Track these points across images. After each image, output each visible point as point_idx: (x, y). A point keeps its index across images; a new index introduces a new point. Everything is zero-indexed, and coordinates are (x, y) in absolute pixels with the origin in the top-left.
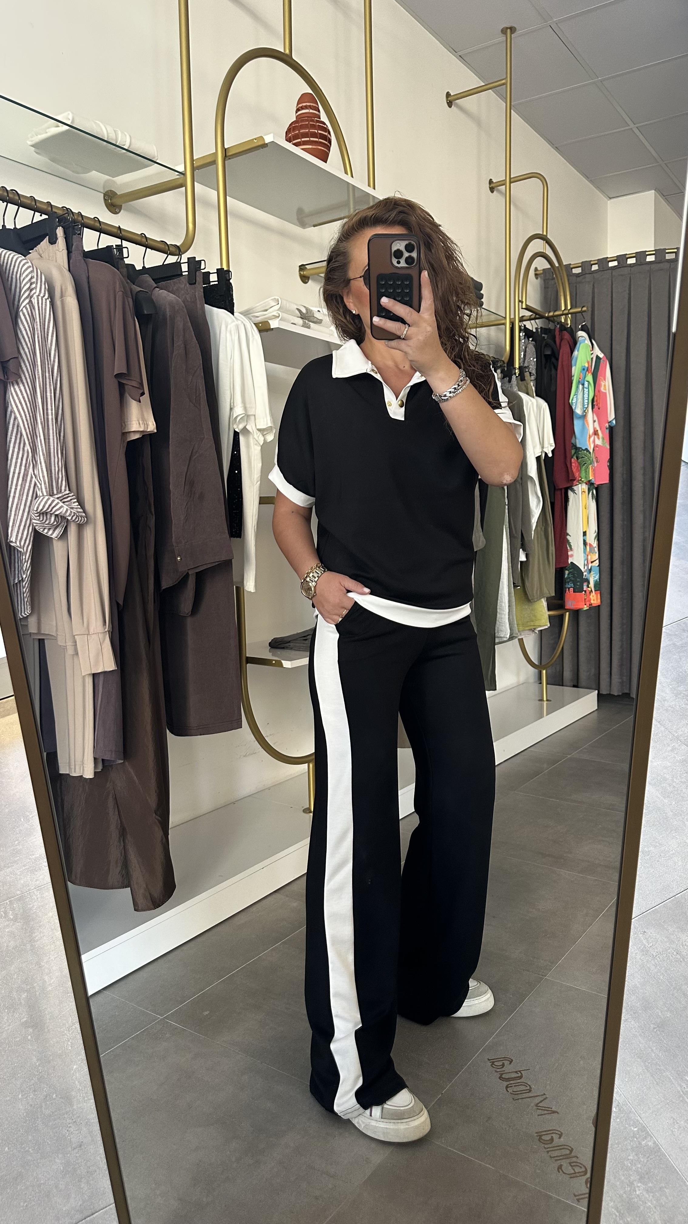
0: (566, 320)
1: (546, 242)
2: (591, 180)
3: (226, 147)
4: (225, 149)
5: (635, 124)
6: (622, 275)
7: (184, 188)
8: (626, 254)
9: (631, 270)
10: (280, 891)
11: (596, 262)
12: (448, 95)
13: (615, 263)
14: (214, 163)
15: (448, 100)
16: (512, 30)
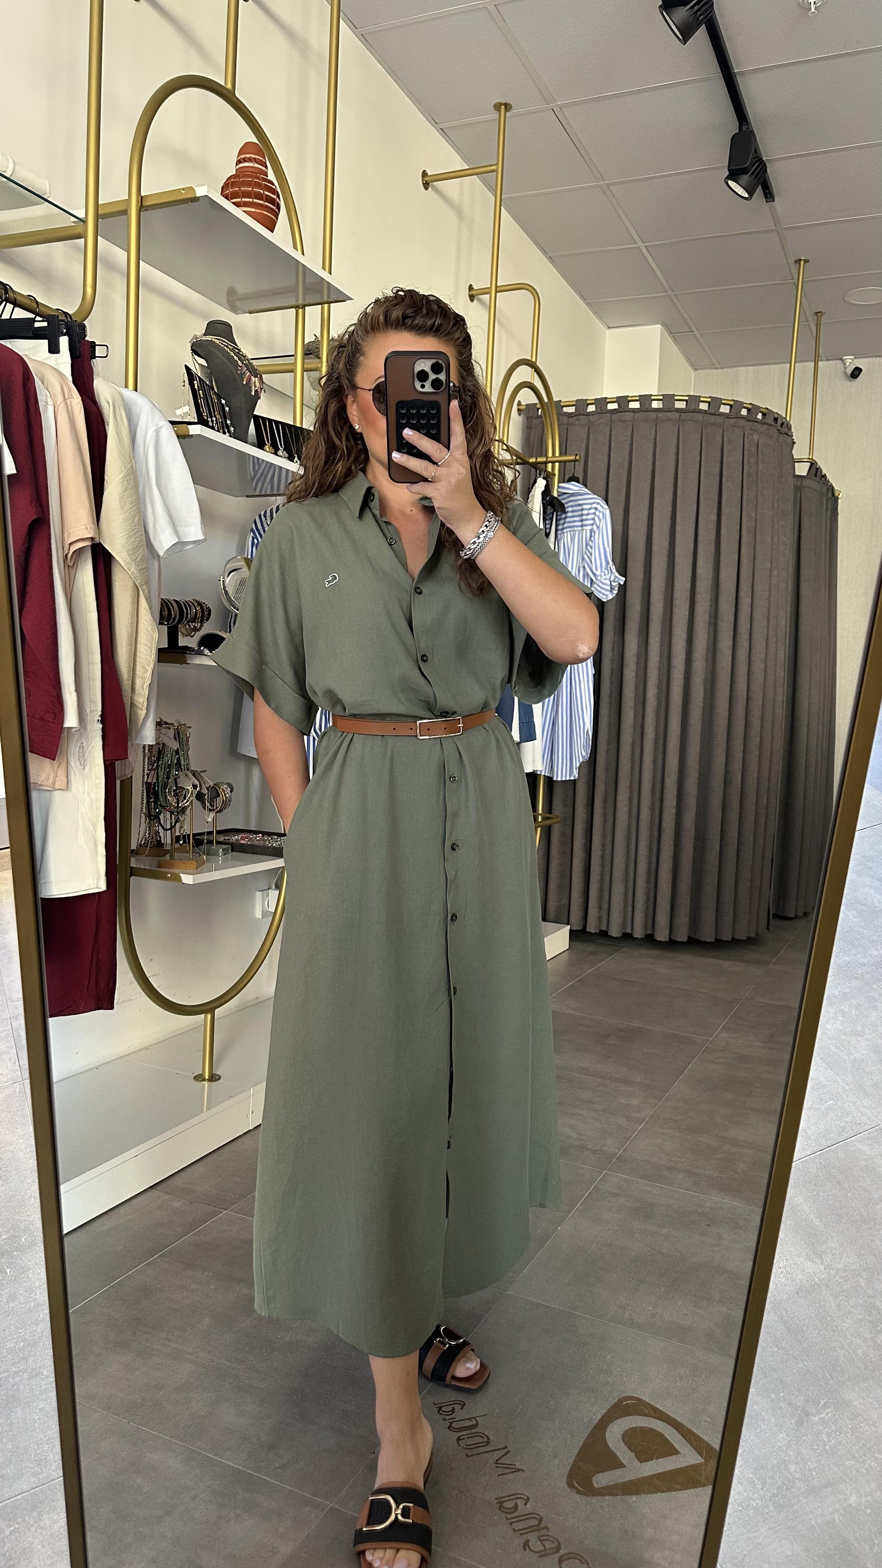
0: (553, 468)
1: (535, 371)
2: (588, 303)
3: (143, 194)
4: (142, 197)
6: (622, 421)
7: (82, 240)
8: (628, 396)
9: (633, 416)
11: (594, 401)
12: (424, 174)
13: (614, 406)
14: (125, 212)
15: (423, 181)
16: (508, 107)
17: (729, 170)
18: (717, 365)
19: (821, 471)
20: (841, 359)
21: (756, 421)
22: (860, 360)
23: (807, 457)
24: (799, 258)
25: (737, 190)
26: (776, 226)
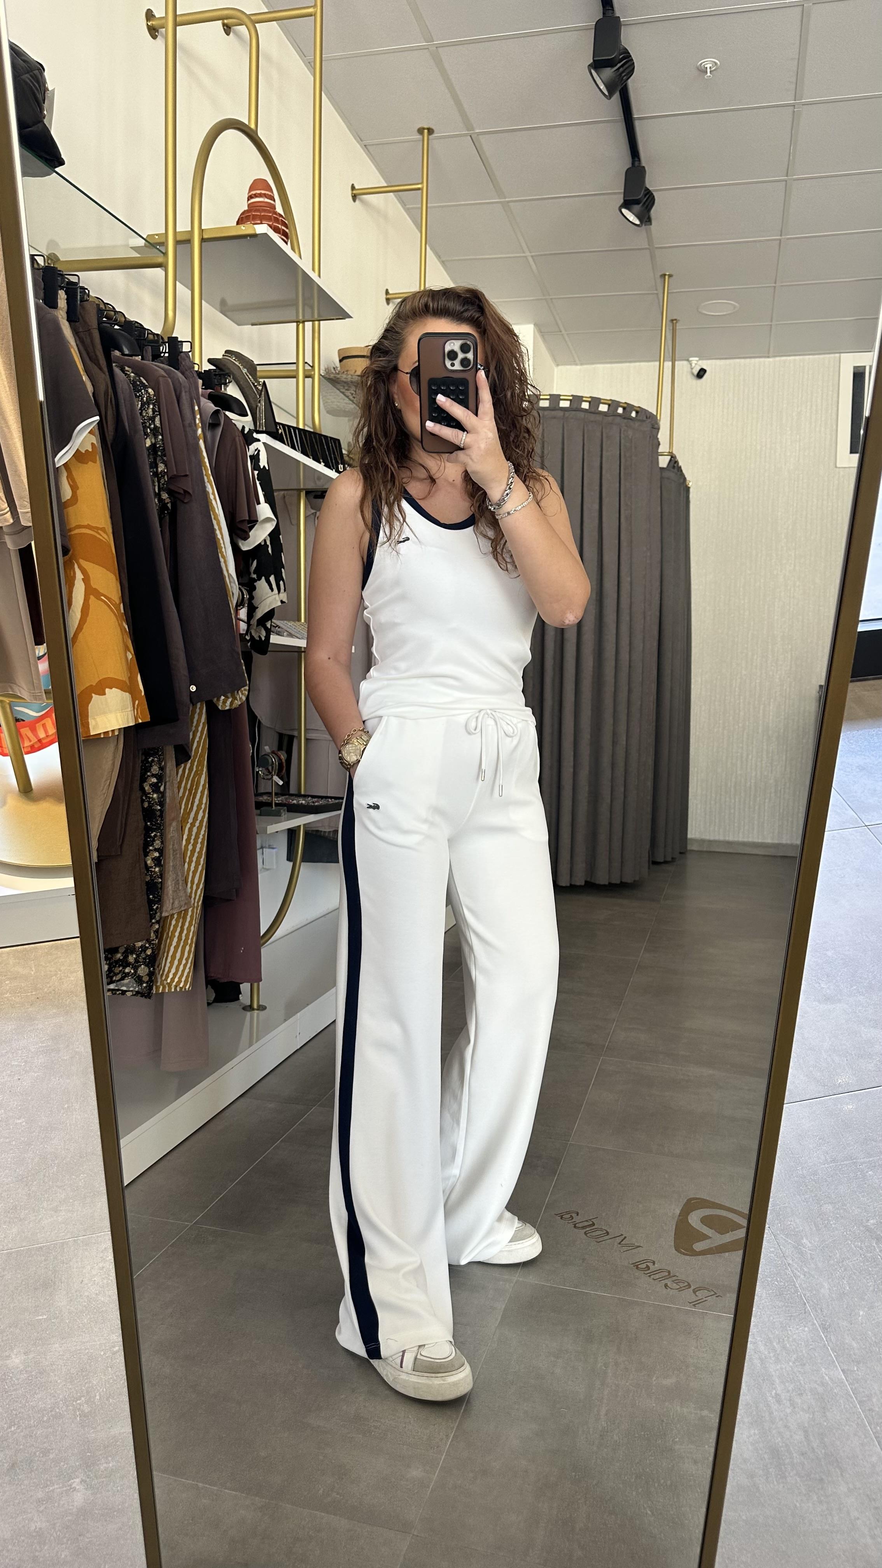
3: (203, 228)
4: (202, 230)
5: (530, 252)
7: (164, 268)
12: (353, 188)
14: (188, 241)
15: (352, 193)
16: (431, 131)
17: (625, 201)
18: (578, 362)
19: (678, 464)
20: (688, 360)
21: (632, 419)
22: (705, 362)
23: (668, 451)
24: (662, 273)
25: (628, 217)
26: (649, 245)
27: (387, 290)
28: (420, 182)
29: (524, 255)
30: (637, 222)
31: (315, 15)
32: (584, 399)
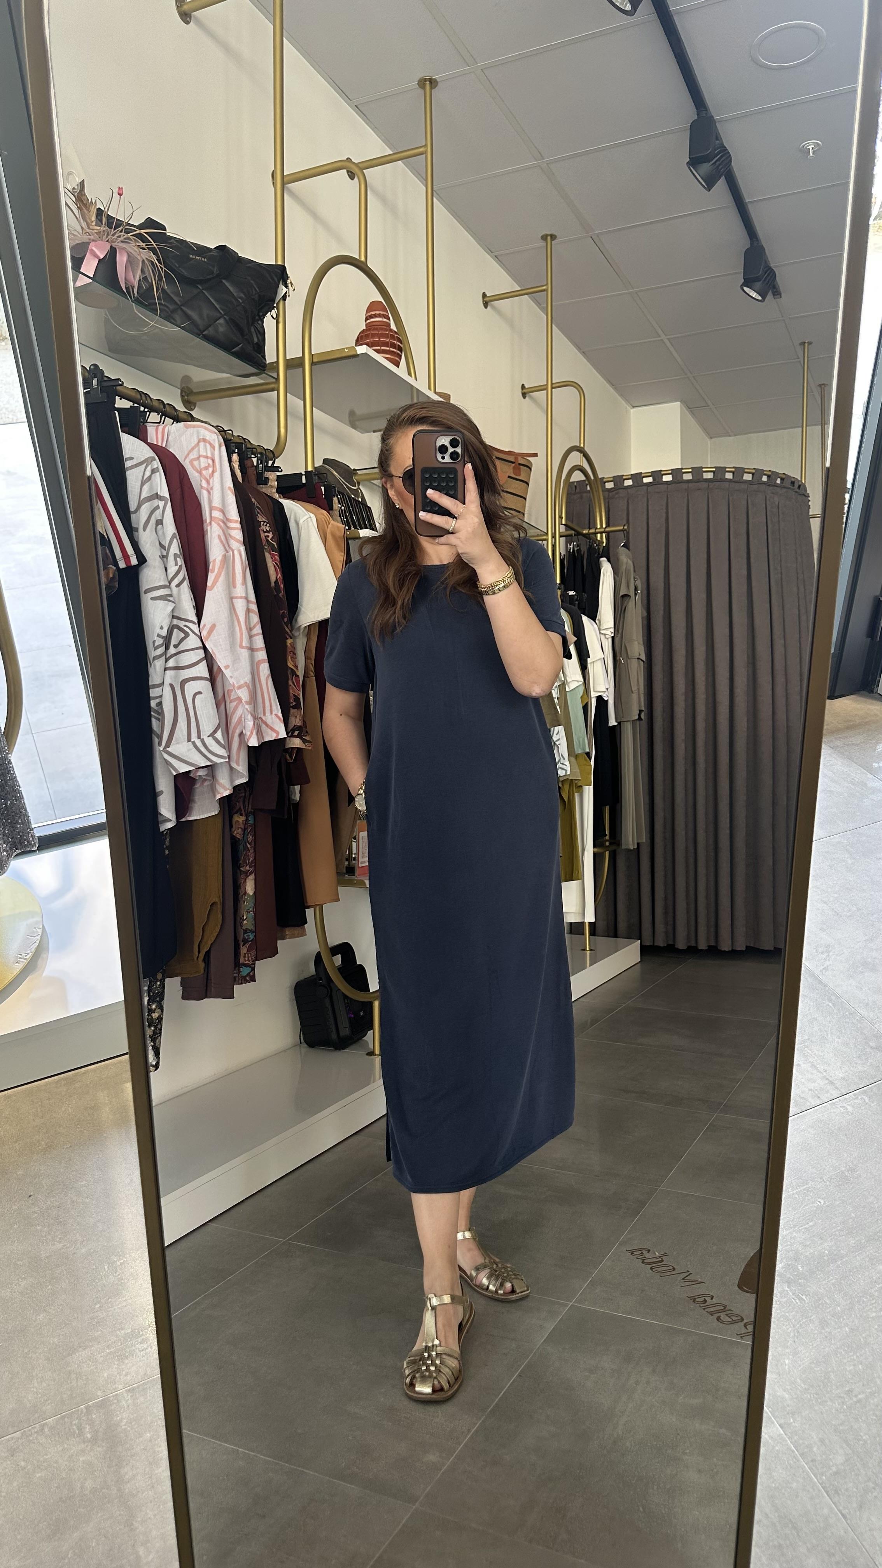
0: (602, 537)
1: (583, 455)
2: (615, 388)
3: (313, 353)
4: (312, 355)
5: (666, 335)
6: (658, 493)
7: (276, 392)
8: (661, 471)
9: (667, 487)
10: (362, 1133)
11: (630, 477)
12: (484, 296)
13: (650, 480)
15: (483, 301)
16: (553, 237)
17: (746, 280)
18: (731, 433)
21: (776, 486)
24: (801, 341)
25: (751, 294)
26: (783, 317)
27: (523, 385)
28: (545, 284)
29: (659, 339)
30: (760, 298)
31: (425, 153)
32: (727, 469)
